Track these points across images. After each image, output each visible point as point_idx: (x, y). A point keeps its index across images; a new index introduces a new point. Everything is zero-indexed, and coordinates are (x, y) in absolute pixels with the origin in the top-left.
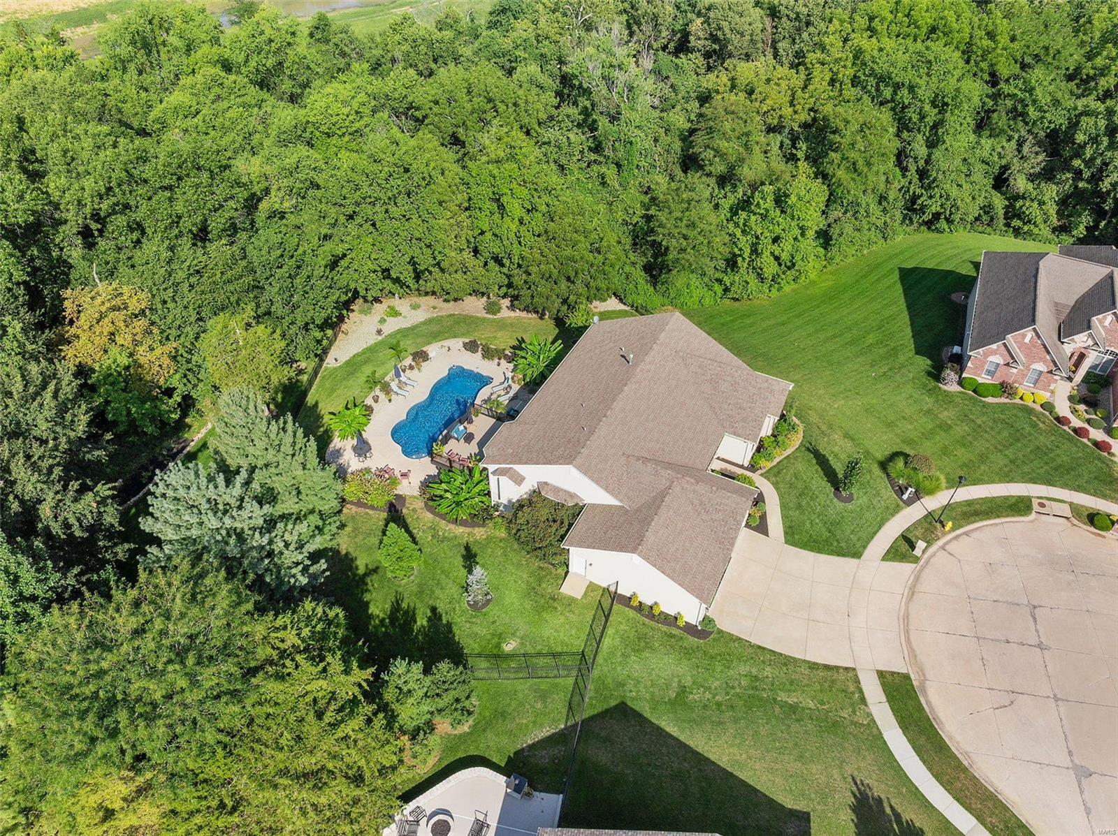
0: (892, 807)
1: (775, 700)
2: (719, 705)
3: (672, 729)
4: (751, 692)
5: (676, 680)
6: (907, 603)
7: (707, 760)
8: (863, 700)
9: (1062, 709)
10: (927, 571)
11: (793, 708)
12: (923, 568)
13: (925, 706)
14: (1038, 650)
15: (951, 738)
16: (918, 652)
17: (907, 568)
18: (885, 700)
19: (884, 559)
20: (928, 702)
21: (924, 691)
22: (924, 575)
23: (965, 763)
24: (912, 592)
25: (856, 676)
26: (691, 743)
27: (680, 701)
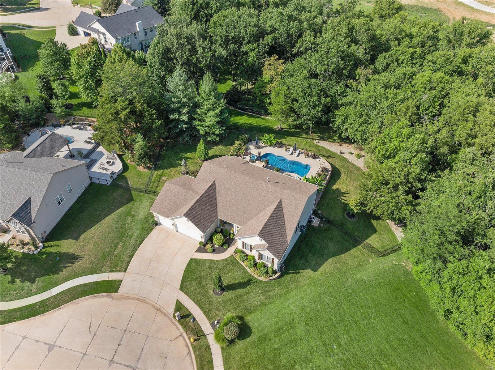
0: (68, 266)
1: (121, 241)
2: (125, 224)
3: (119, 210)
4: (126, 235)
5: (137, 214)
6: (152, 305)
7: (105, 217)
8: (111, 271)
9: (79, 354)
10: (168, 321)
11: (116, 246)
12: (171, 320)
13: (102, 294)
14: (111, 359)
15: (86, 300)
16: (126, 301)
17: (171, 310)
18: (109, 279)
19: (177, 300)
20: (103, 296)
21: (109, 296)
22: (165, 318)
23: (74, 301)
24: (158, 310)
25: (122, 272)
26: (113, 214)
27: (128, 214)
